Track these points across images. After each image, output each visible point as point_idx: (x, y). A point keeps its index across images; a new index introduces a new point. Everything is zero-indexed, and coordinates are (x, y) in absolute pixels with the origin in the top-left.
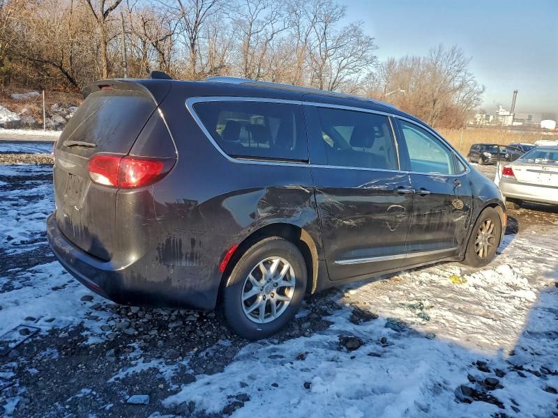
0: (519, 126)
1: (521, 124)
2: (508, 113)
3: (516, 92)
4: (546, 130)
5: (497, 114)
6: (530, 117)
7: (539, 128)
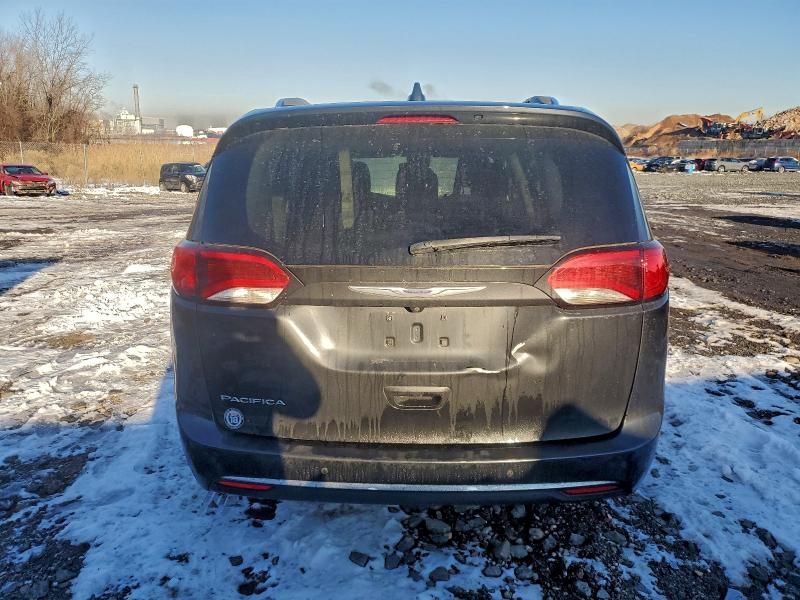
0: (151, 135)
1: (153, 131)
2: (133, 117)
3: (136, 87)
4: (184, 139)
5: (119, 118)
6: (162, 121)
7: (176, 137)
